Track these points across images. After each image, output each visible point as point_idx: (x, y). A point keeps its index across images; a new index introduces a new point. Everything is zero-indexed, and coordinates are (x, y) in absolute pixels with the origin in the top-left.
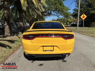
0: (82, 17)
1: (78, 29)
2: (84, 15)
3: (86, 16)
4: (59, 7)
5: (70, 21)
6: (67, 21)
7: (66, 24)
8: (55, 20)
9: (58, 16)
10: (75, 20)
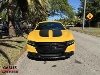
0: (88, 16)
1: (83, 30)
2: (90, 14)
3: (92, 16)
4: (64, 7)
5: (74, 21)
6: (72, 21)
7: (69, 25)
8: (58, 20)
9: (62, 16)
10: (79, 20)
